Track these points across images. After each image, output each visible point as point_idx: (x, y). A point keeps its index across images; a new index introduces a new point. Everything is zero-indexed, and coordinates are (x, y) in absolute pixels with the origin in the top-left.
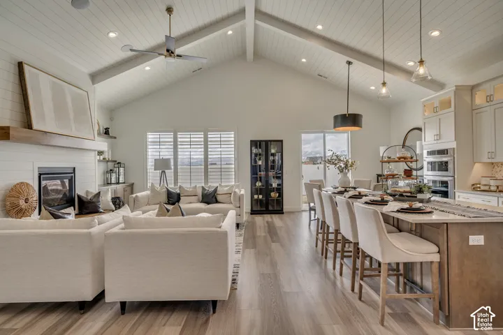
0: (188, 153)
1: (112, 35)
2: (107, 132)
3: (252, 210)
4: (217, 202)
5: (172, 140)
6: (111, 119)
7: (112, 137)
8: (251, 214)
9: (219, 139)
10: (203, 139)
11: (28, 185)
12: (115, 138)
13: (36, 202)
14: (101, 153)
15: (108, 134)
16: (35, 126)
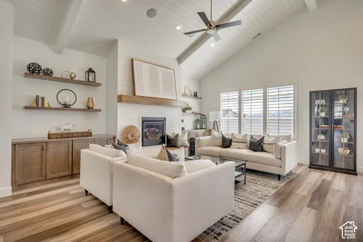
0: (250, 107)
1: (178, 28)
2: (195, 95)
3: (311, 164)
4: (263, 150)
5: (237, 97)
6: (200, 86)
7: (198, 98)
8: (310, 167)
9: (277, 93)
10: (262, 95)
11: (134, 127)
12: (201, 98)
13: (139, 137)
14: (190, 109)
15: (196, 96)
16: (137, 94)
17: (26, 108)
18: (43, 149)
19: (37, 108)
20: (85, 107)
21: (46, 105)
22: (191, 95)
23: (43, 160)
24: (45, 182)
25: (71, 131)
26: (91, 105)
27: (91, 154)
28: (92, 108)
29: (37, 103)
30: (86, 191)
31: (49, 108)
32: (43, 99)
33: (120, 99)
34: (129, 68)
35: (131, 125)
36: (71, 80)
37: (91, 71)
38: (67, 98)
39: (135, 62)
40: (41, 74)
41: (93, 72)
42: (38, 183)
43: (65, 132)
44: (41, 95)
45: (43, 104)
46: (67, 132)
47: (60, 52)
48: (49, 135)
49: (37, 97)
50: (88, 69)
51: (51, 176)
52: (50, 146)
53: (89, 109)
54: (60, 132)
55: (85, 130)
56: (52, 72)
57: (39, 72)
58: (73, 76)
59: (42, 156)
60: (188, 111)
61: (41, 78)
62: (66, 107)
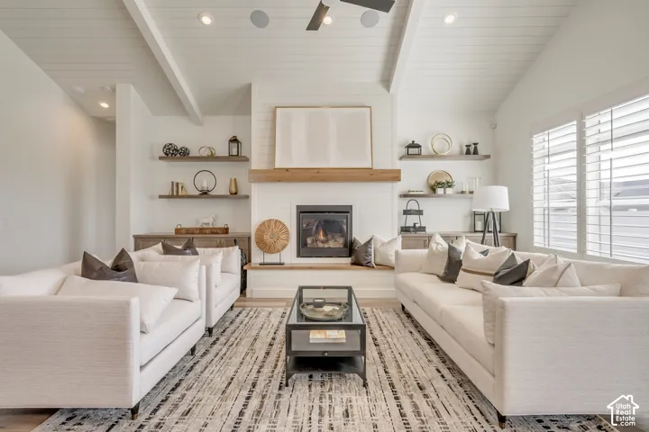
7: (479, 157)
11: (277, 222)
12: (488, 157)
13: (287, 239)
14: (449, 185)
15: (476, 152)
16: (277, 166)
17: (161, 197)
20: (228, 193)
21: (181, 192)
26: (234, 190)
28: (236, 193)
29: (173, 190)
31: (186, 196)
34: (270, 124)
36: (212, 158)
37: (234, 140)
38: (205, 182)
39: (278, 110)
40: (178, 155)
41: (236, 141)
45: (178, 191)
48: (176, 229)
49: (173, 183)
50: (231, 138)
53: (232, 195)
62: (204, 193)
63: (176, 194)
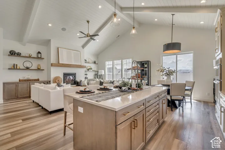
1: (78, 34)
5: (112, 63)
9: (126, 62)
10: (121, 63)
11: (59, 77)
12: (97, 64)
13: (62, 81)
14: (91, 69)
15: (95, 63)
16: (60, 63)
18: (16, 86)
19: (14, 69)
20: (37, 69)
21: (18, 68)
22: (93, 63)
23: (17, 90)
24: (18, 99)
25: (30, 79)
26: (39, 68)
27: (35, 87)
29: (14, 67)
30: (33, 101)
31: (20, 69)
32: (17, 65)
33: (52, 65)
34: (56, 51)
35: (57, 76)
36: (30, 57)
37: (39, 53)
38: (28, 64)
39: (59, 48)
40: (16, 55)
41: (40, 53)
42: (14, 99)
43: (27, 79)
44: (16, 64)
45: (17, 67)
46: (28, 79)
47: (24, 45)
48: (19, 80)
49: (14, 64)
50: (38, 52)
51: (20, 97)
52: (19, 85)
53: (39, 69)
54: (25, 79)
55: (37, 78)
56: (21, 54)
57: (15, 54)
58: (31, 55)
59: (16, 89)
60: (90, 70)
61: (16, 56)
62: (28, 68)
63: (14, 68)
